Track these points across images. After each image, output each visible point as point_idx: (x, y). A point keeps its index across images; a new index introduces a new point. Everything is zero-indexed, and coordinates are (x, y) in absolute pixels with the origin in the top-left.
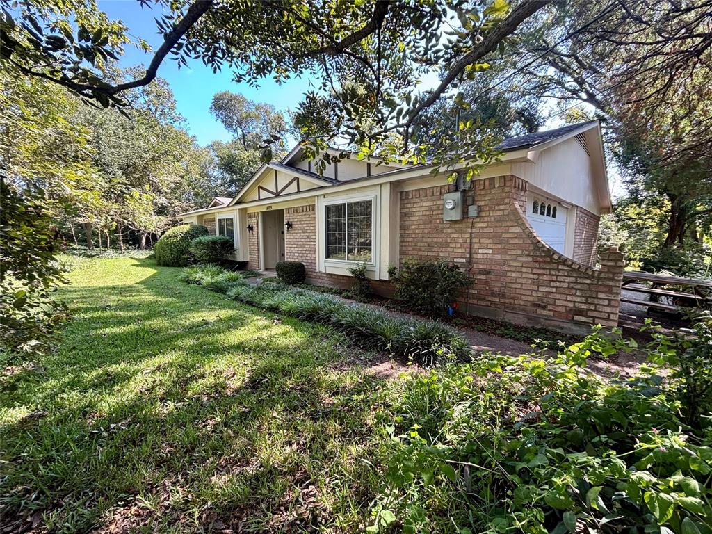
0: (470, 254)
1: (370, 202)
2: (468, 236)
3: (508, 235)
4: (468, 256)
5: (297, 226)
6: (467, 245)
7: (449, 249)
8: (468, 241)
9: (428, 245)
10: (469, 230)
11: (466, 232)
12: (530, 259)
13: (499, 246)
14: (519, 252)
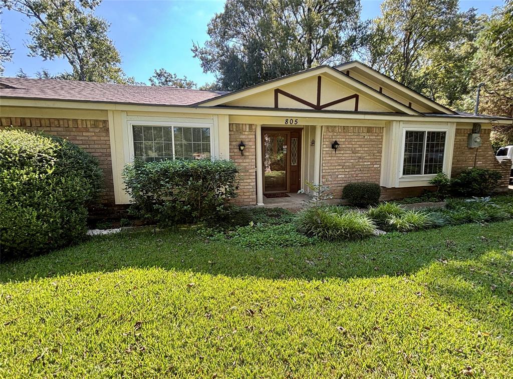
0: (475, 164)
1: (445, 133)
2: (475, 155)
3: (487, 155)
4: (474, 165)
5: (344, 146)
6: (474, 160)
7: (466, 163)
8: (474, 158)
9: (458, 161)
10: (475, 153)
11: (474, 154)
12: (493, 165)
13: (484, 160)
14: (490, 162)
